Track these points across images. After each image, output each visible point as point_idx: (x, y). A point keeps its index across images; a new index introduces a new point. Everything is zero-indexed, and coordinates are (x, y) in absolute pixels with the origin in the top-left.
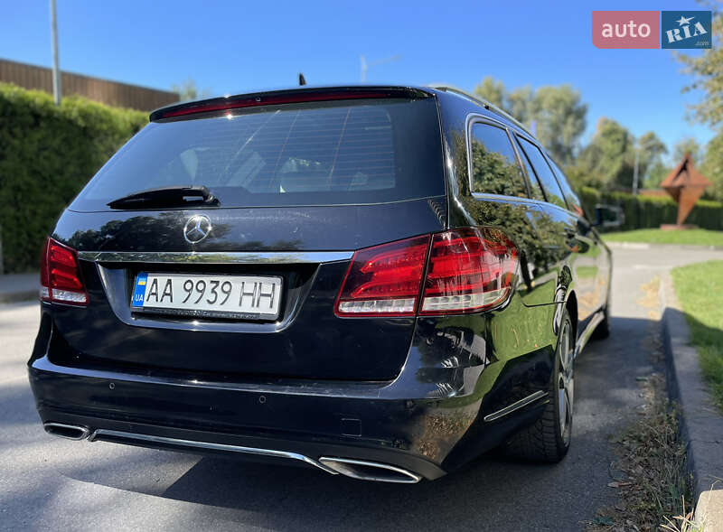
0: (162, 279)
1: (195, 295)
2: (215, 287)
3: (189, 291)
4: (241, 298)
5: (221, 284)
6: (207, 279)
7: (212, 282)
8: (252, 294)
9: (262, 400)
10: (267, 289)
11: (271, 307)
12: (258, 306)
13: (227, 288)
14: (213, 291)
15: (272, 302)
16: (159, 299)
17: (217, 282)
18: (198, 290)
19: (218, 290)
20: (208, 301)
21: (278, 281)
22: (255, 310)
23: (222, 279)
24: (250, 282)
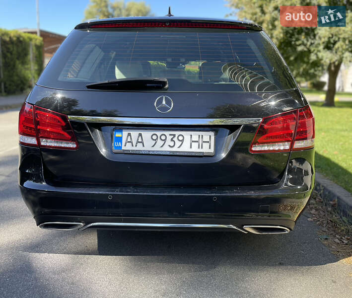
0: (135, 134)
1: (160, 143)
2: (173, 138)
3: (155, 140)
4: (191, 144)
5: (177, 136)
6: (167, 133)
7: (170, 135)
8: (197, 142)
9: (215, 199)
10: (206, 138)
11: (210, 148)
12: (202, 148)
13: (181, 138)
14: (172, 140)
15: (210, 146)
16: (134, 145)
17: (174, 135)
18: (161, 139)
19: (176, 139)
20: (169, 146)
21: (212, 134)
22: (200, 150)
23: (177, 133)
24: (195, 135)
